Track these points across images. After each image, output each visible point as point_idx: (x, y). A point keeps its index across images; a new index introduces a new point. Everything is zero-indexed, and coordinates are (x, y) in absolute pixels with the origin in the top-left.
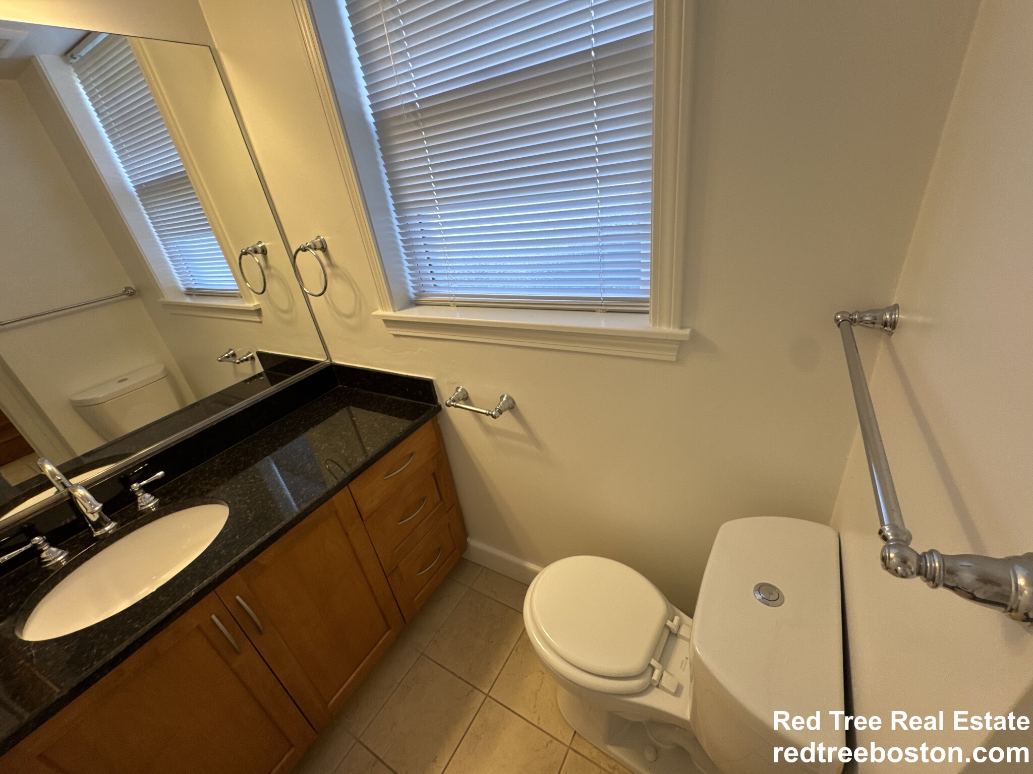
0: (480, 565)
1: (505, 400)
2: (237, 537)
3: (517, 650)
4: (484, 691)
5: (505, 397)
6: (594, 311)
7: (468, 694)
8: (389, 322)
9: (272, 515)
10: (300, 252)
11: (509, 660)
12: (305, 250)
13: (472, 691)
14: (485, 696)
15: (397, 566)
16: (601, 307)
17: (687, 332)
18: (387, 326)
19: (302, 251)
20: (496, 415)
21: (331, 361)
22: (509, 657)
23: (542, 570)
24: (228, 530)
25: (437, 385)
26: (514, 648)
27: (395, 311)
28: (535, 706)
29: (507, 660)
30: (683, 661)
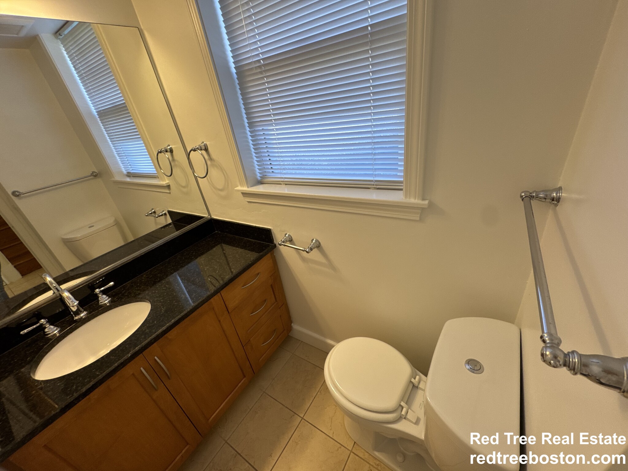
0: (299, 340)
1: (314, 242)
2: (155, 322)
3: (320, 392)
4: (300, 415)
5: (314, 240)
6: (369, 188)
7: (291, 417)
8: (245, 194)
9: (176, 309)
10: (192, 151)
11: (316, 398)
12: (195, 150)
13: (294, 415)
14: (301, 419)
15: (250, 340)
16: (373, 186)
17: (426, 202)
18: (244, 196)
19: (193, 151)
20: (309, 251)
21: (211, 216)
22: (316, 396)
23: (337, 344)
24: (150, 318)
25: (273, 232)
26: (319, 390)
27: (248, 187)
28: (331, 426)
29: (315, 398)
30: (421, 403)
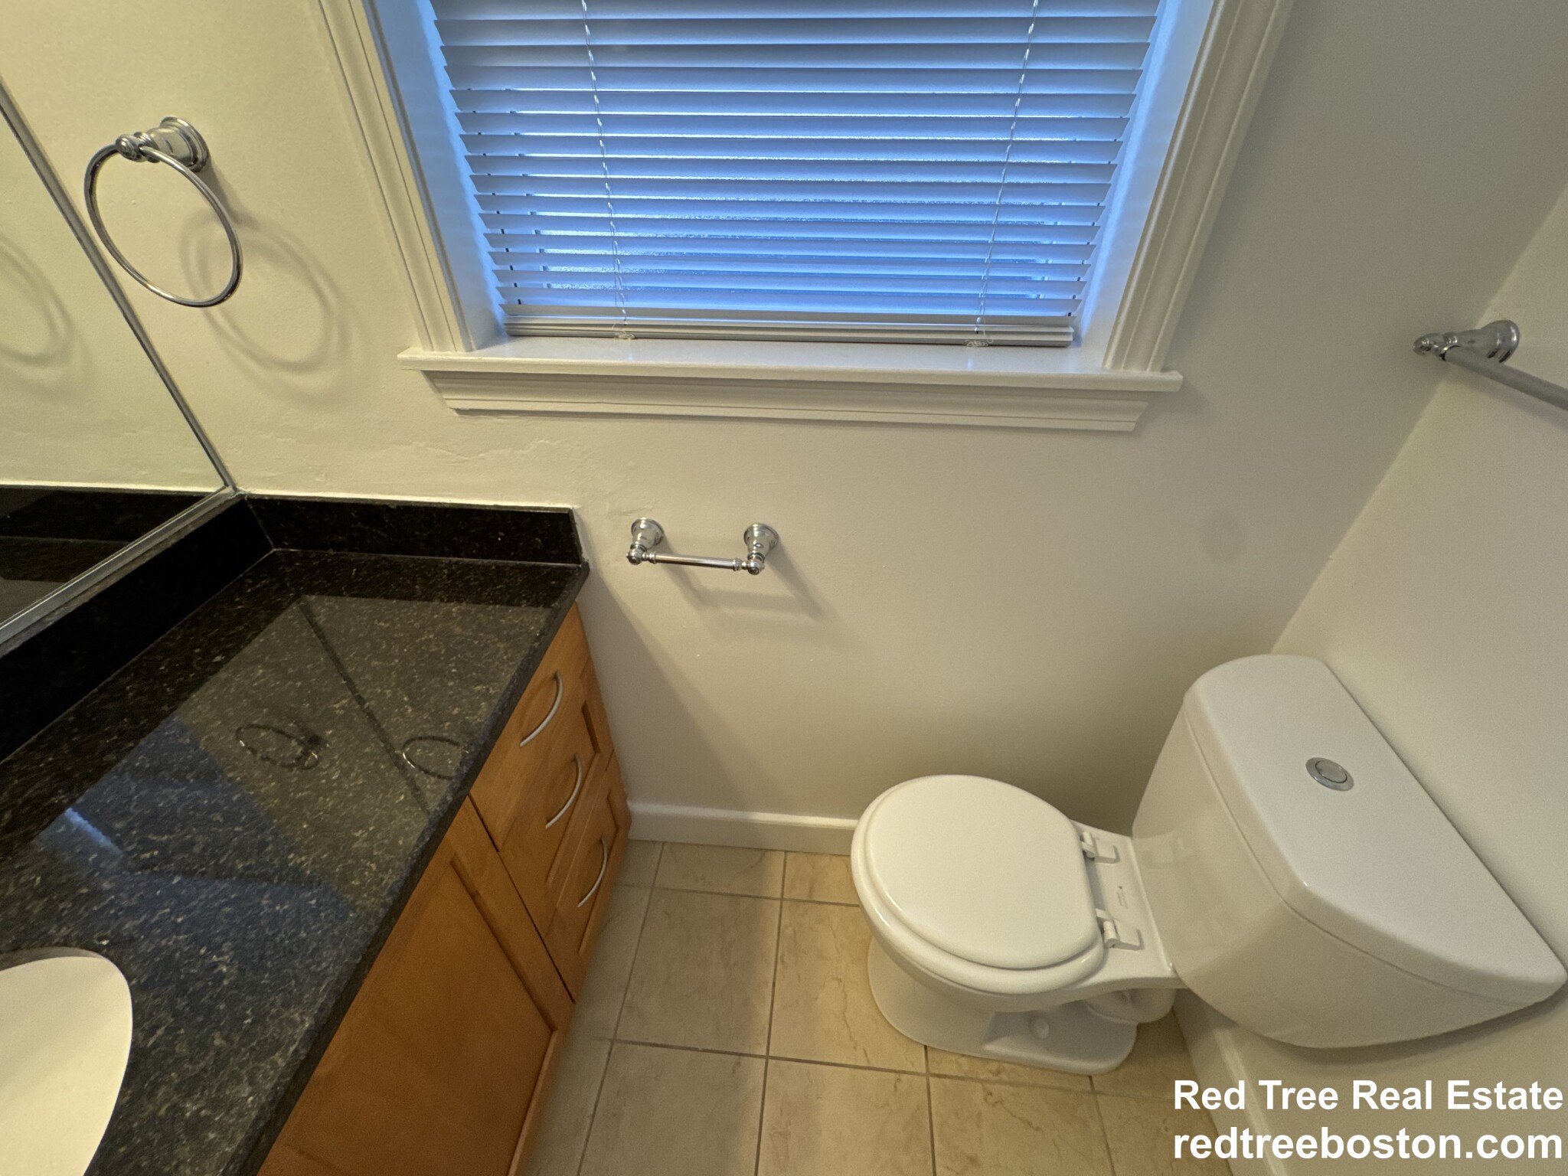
0: (654, 842)
1: (759, 534)
4: (758, 1053)
5: (755, 529)
6: (965, 345)
7: (734, 1071)
8: (440, 378)
12: (136, 153)
13: (738, 1063)
14: (764, 1060)
15: (556, 909)
16: (979, 337)
17: (1175, 376)
18: (438, 390)
19: (127, 155)
20: (758, 566)
21: (235, 488)
22: (774, 979)
25: (581, 520)
26: (776, 959)
27: (470, 350)
28: (851, 1038)
29: (774, 984)
30: (1118, 893)
